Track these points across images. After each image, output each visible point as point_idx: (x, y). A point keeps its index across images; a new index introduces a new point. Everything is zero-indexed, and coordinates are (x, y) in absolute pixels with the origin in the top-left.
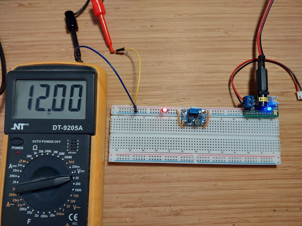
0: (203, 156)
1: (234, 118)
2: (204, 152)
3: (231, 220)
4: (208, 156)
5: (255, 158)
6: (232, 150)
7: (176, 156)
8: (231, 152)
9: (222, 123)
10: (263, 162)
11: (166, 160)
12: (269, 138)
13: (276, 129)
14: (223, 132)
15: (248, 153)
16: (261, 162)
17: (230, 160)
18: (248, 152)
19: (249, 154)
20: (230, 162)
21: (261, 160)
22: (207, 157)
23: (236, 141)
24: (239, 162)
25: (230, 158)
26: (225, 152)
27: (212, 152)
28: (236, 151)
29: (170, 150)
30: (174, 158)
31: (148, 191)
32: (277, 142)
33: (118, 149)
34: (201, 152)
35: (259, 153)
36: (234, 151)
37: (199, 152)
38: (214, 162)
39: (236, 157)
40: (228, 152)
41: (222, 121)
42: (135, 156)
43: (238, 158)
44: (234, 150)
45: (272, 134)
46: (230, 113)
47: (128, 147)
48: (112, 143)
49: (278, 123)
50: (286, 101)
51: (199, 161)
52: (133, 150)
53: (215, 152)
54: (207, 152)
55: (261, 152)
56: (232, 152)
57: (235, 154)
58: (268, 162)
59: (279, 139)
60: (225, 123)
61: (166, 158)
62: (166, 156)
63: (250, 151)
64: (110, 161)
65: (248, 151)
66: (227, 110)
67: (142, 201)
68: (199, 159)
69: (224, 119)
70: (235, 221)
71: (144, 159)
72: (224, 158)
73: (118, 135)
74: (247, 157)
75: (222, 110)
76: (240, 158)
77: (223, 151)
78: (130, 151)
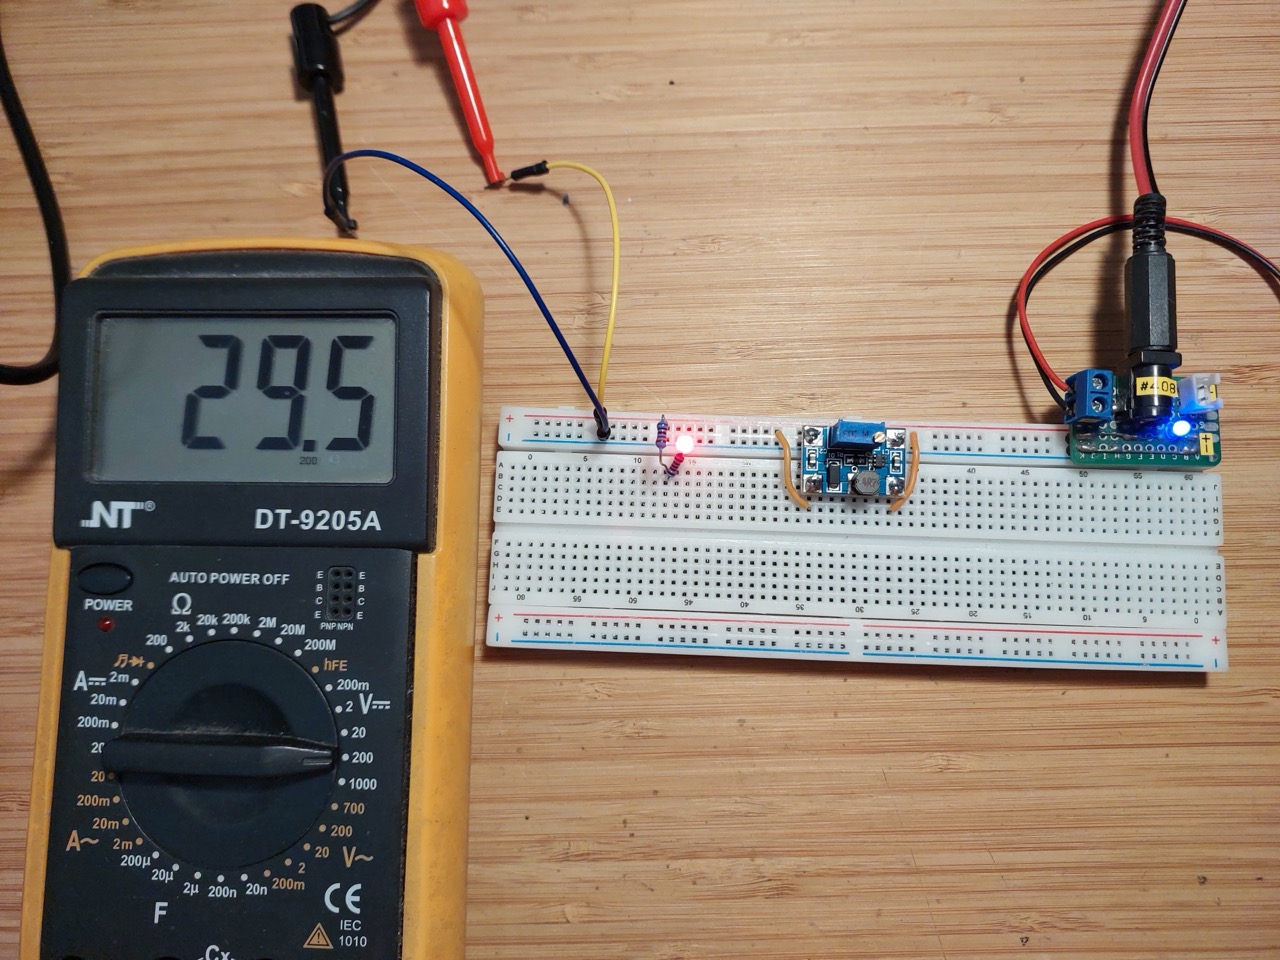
0: (889, 631)
1: (1025, 469)
2: (895, 611)
3: (1013, 920)
4: (912, 631)
5: (1113, 639)
6: (1014, 607)
7: (774, 626)
8: (1009, 615)
9: (974, 487)
10: (1149, 659)
11: (728, 642)
12: (1179, 558)
13: (1211, 516)
14: (979, 527)
15: (1086, 618)
16: (1141, 661)
17: (1005, 646)
18: (1084, 613)
19: (1087, 623)
20: (1005, 657)
21: (1143, 650)
22: (907, 633)
23: (1031, 568)
24: (1045, 656)
25: (1004, 640)
26: (985, 614)
27: (927, 612)
28: (1032, 610)
29: (749, 601)
30: (763, 637)
31: (656, 792)
32: (1213, 572)
33: (527, 594)
34: (882, 610)
35: (1134, 619)
36: (1026, 611)
37: (871, 610)
38: (935, 654)
39: (1033, 637)
40: (996, 615)
41: (974, 478)
42: (599, 622)
43: (1039, 640)
44: (1026, 607)
45: (1189, 540)
46: (1009, 444)
47: (568, 585)
48: (502, 566)
49: (1218, 492)
50: (1256, 406)
51: (872, 650)
52: (589, 599)
53: (940, 613)
54: (905, 611)
55: (1142, 615)
56: (1016, 616)
57: (1028, 621)
58: (1171, 660)
59: (1220, 560)
60: (985, 487)
61: (729, 636)
62: (729, 624)
63: (1095, 610)
64: (491, 642)
65: (1083, 610)
66: (997, 434)
67: (632, 835)
68: (872, 642)
69: (983, 473)
70: (1029, 923)
71: (638, 638)
72: (981, 639)
73: (526, 536)
74: (1080, 638)
75: (975, 434)
76: (1050, 641)
77: (974, 607)
78: (577, 604)
